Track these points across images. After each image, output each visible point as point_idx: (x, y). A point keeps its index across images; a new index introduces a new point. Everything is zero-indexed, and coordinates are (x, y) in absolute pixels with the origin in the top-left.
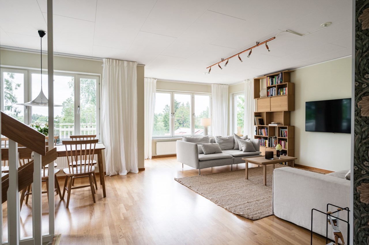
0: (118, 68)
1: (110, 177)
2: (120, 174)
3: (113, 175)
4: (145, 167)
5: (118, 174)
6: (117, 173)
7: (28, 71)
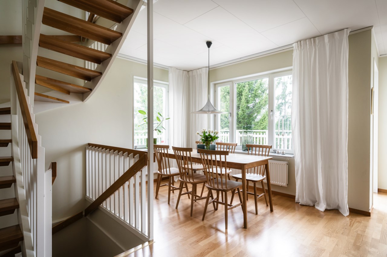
0: (314, 49)
1: (300, 206)
2: (317, 207)
3: (304, 204)
4: (370, 211)
5: (314, 206)
6: (312, 205)
7: (232, 82)
